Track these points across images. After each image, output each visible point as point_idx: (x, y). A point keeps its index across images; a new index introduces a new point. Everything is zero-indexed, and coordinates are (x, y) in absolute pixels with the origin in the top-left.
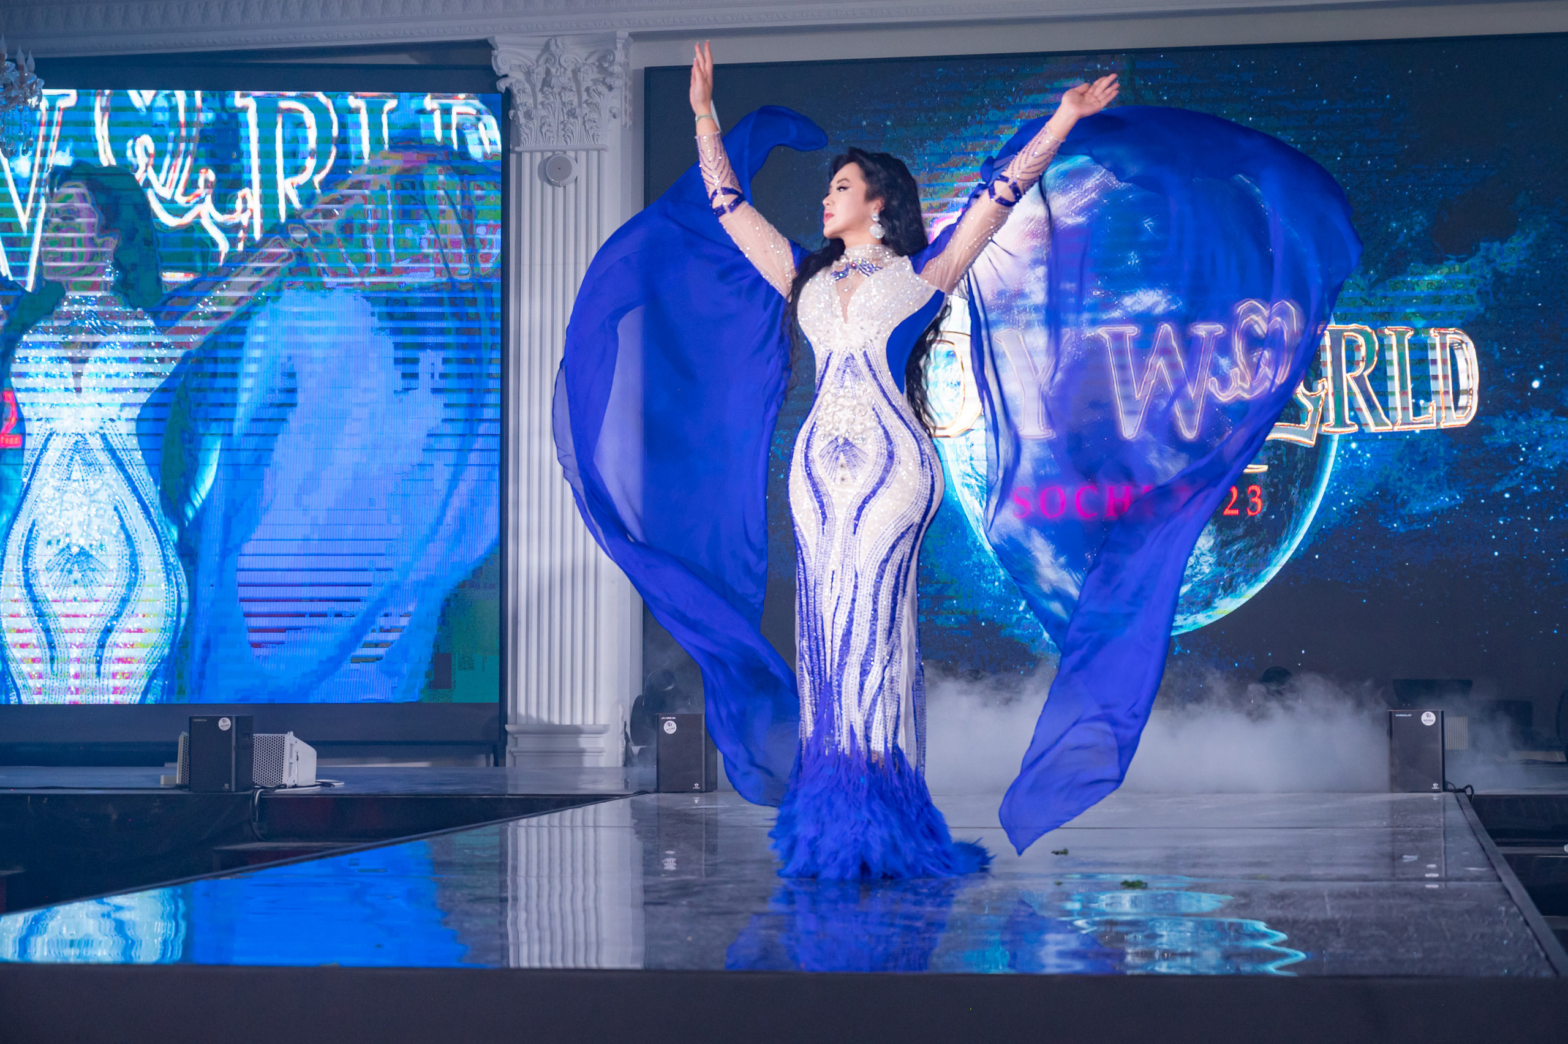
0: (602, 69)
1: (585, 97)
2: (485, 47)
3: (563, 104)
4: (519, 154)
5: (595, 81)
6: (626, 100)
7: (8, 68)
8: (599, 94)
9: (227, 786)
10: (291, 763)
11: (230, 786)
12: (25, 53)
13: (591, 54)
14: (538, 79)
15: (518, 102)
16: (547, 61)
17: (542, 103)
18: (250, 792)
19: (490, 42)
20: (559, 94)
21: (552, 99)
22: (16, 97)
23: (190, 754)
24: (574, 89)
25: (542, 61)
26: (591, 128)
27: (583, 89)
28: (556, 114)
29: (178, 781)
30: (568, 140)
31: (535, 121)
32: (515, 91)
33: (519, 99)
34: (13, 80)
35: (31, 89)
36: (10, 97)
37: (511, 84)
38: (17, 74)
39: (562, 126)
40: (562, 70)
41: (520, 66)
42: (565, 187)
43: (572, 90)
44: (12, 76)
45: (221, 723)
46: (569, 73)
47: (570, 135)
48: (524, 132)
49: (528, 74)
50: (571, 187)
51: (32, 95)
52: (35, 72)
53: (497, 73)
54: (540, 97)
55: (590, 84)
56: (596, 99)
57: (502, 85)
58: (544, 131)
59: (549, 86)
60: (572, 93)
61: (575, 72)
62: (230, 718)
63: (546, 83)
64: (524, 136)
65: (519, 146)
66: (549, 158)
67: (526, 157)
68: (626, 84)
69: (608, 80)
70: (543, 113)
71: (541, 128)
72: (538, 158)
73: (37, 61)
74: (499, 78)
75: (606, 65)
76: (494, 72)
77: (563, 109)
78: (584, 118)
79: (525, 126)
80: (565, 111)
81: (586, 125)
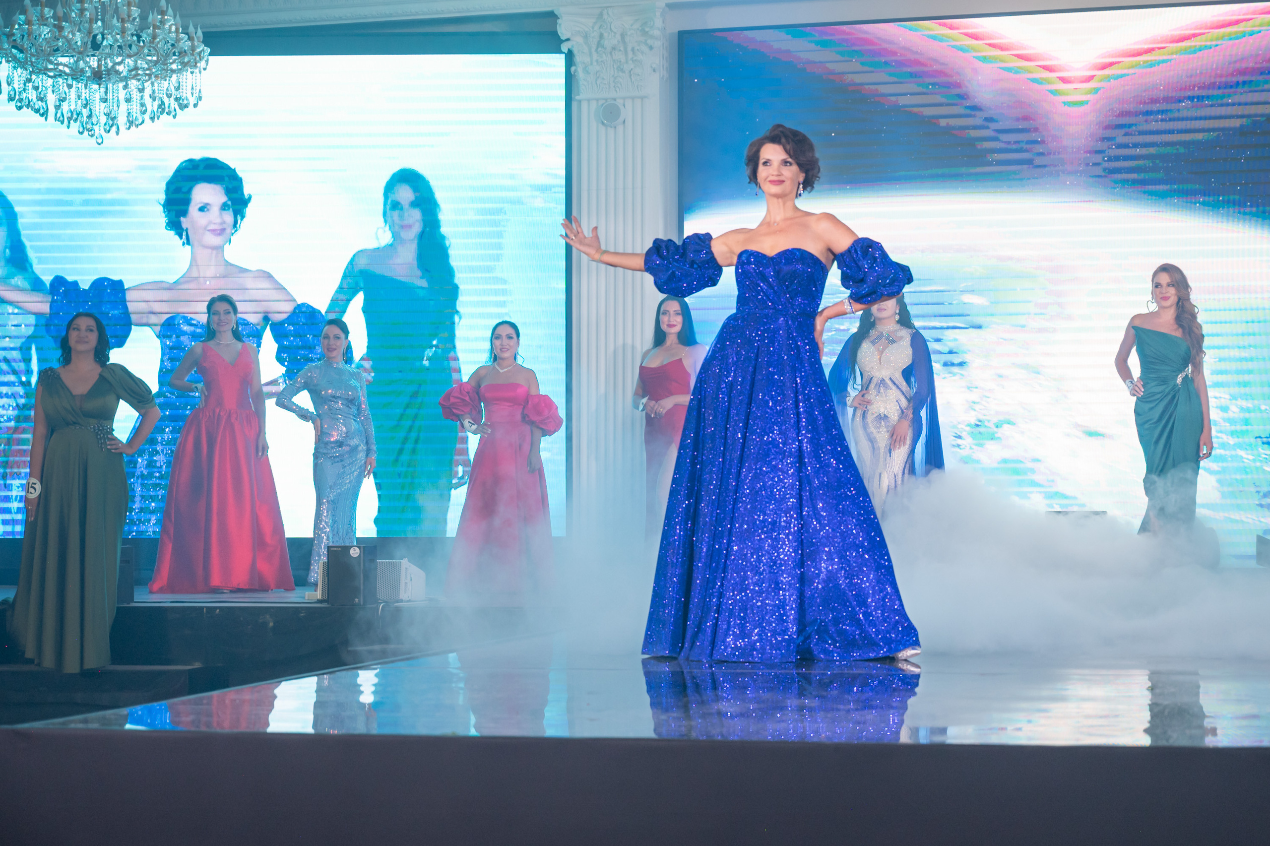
0: (644, 33)
1: (630, 55)
2: (551, 16)
3: (614, 61)
4: (580, 101)
5: (639, 43)
6: (663, 58)
7: (182, 39)
8: (642, 53)
9: (357, 600)
10: (406, 583)
11: (359, 601)
12: (196, 28)
13: (636, 21)
14: (593, 41)
15: (579, 61)
16: (600, 27)
17: (597, 61)
18: (374, 606)
19: (556, 13)
20: (611, 53)
21: (605, 58)
22: (189, 61)
23: (328, 576)
24: (622, 49)
25: (596, 28)
26: (636, 80)
27: (629, 49)
28: (608, 69)
29: (319, 597)
30: (618, 90)
31: (591, 75)
32: (575, 51)
33: (578, 59)
34: (186, 49)
35: (200, 56)
36: (183, 62)
37: (573, 46)
38: (190, 43)
39: (613, 79)
40: (613, 34)
41: (579, 31)
42: (615, 127)
43: (620, 50)
44: (185, 44)
45: (352, 551)
46: (618, 37)
47: (619, 86)
48: (582, 83)
49: (586, 37)
50: (620, 128)
51: (200, 60)
52: (203, 42)
53: (561, 38)
54: (595, 56)
55: (635, 45)
56: (640, 57)
57: (565, 48)
58: (598, 83)
59: (603, 47)
60: (620, 53)
61: (623, 36)
62: (359, 547)
63: (599, 44)
64: (583, 87)
65: (579, 95)
66: (602, 105)
67: (584, 105)
68: (663, 44)
69: (650, 42)
70: (598, 68)
71: (596, 80)
72: (594, 105)
73: (204, 33)
74: (563, 41)
75: (647, 29)
76: (559, 37)
77: (613, 65)
78: (630, 72)
79: (584, 80)
80: (615, 66)
81: (632, 78)
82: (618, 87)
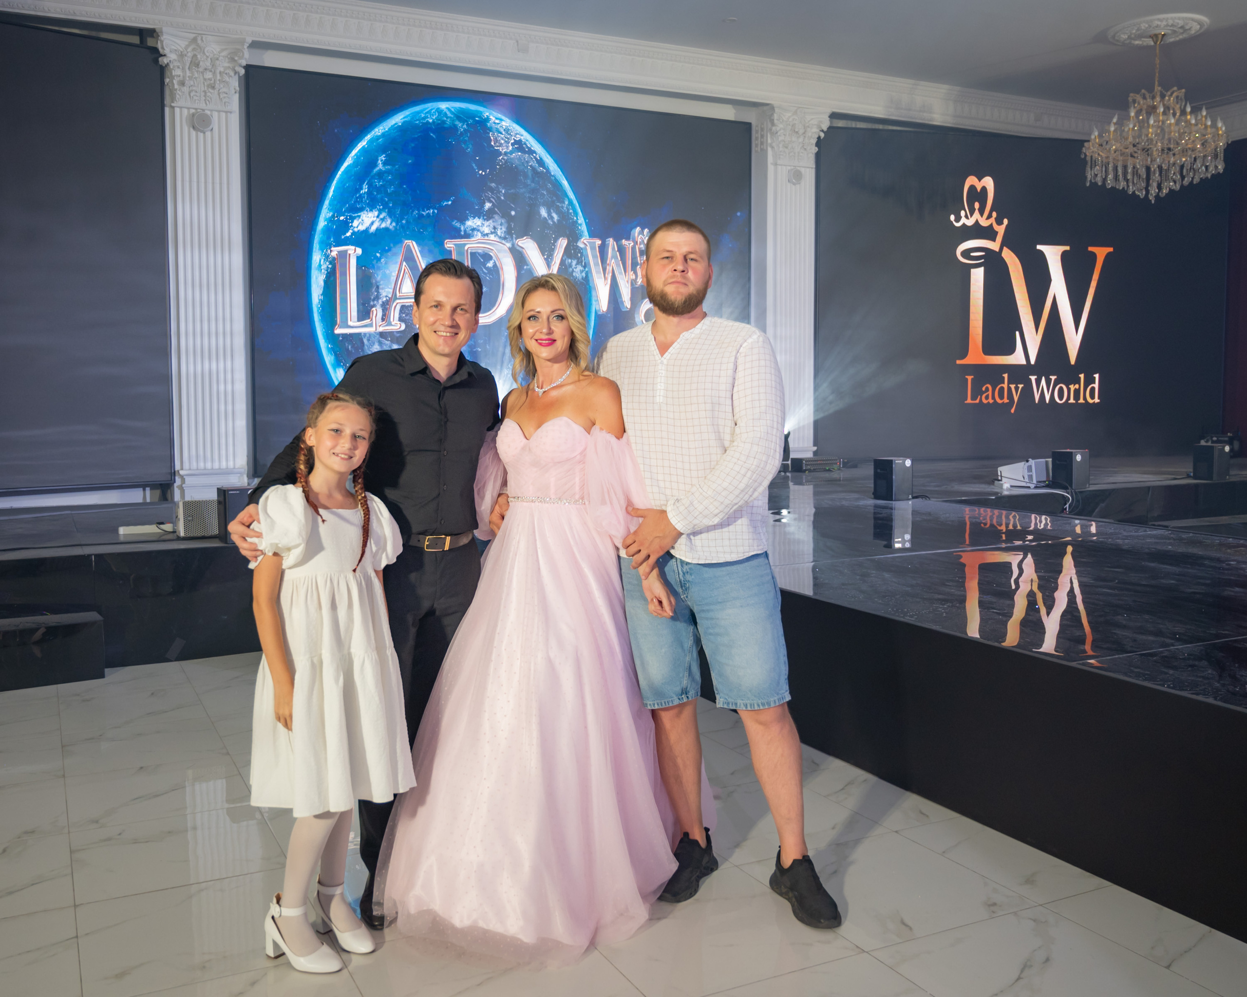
2: (153, 33)
3: (204, 79)
5: (226, 68)
13: (223, 50)
14: (188, 60)
15: (173, 74)
16: (194, 49)
17: (190, 77)
19: (157, 31)
20: (202, 73)
21: (196, 75)
25: (191, 49)
26: (224, 97)
27: (218, 72)
28: (199, 85)
30: (208, 103)
31: (185, 88)
39: (203, 94)
40: (205, 57)
41: (175, 50)
42: (204, 133)
46: (209, 60)
47: (210, 100)
48: (178, 94)
49: (182, 55)
55: (222, 70)
56: (227, 78)
58: (192, 95)
60: (211, 73)
61: (213, 60)
64: (178, 96)
66: (194, 113)
70: (192, 83)
71: (190, 93)
74: (162, 56)
77: (204, 83)
78: (219, 90)
79: (179, 90)
80: (205, 84)
81: (221, 95)
82: (208, 101)
